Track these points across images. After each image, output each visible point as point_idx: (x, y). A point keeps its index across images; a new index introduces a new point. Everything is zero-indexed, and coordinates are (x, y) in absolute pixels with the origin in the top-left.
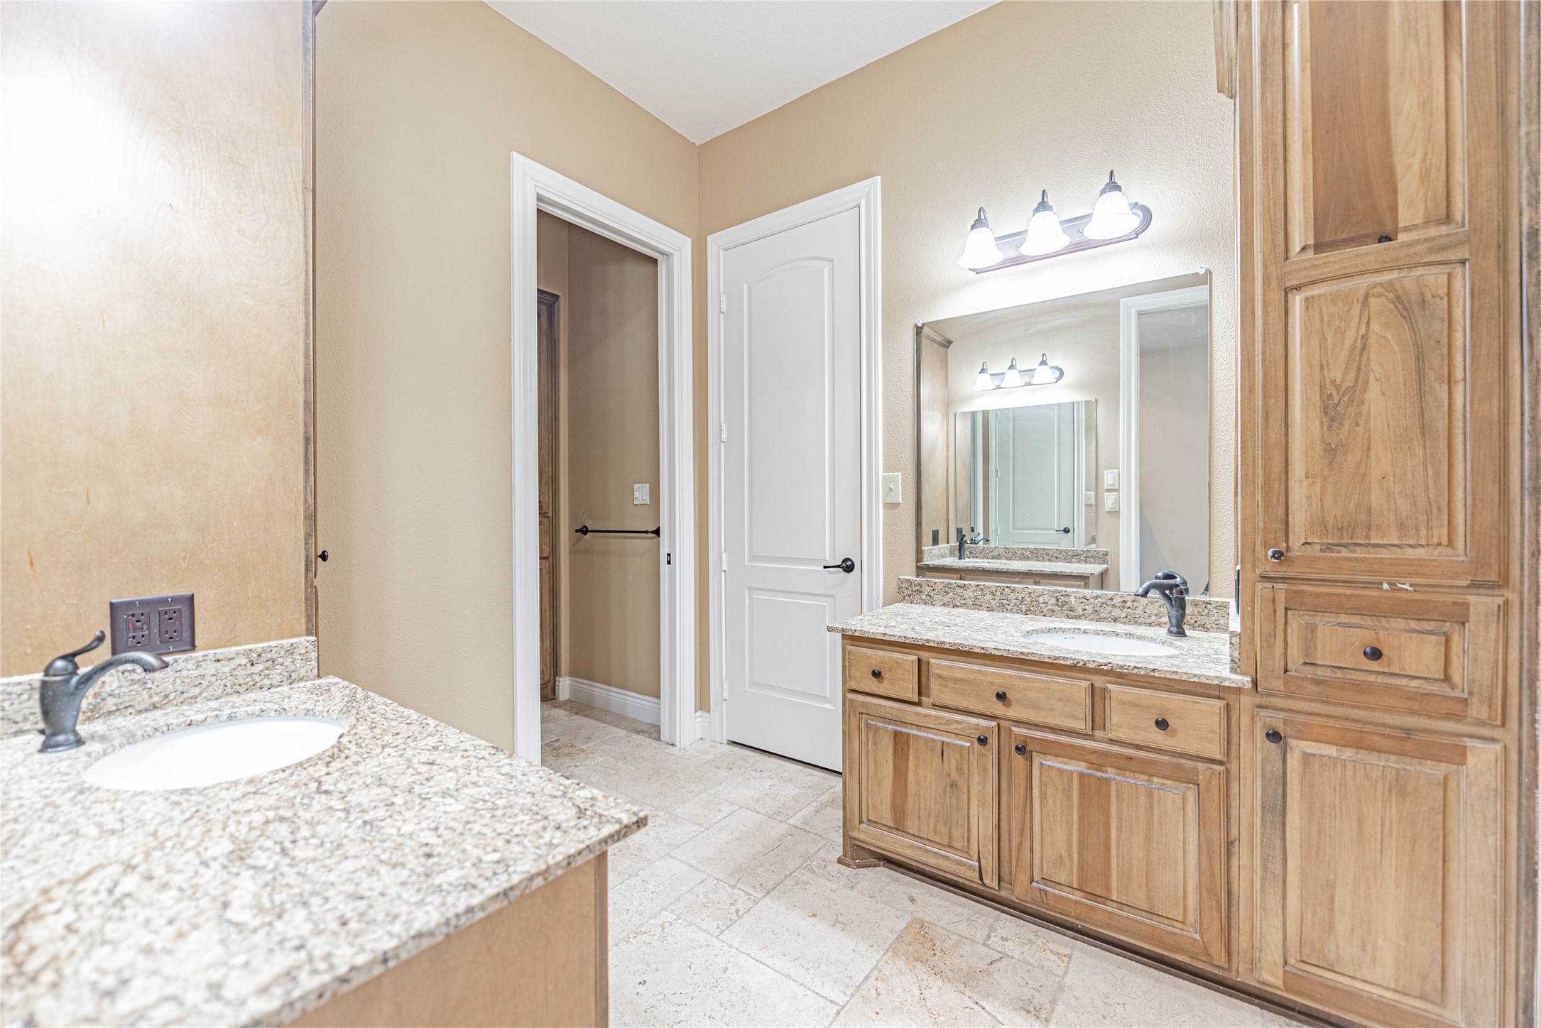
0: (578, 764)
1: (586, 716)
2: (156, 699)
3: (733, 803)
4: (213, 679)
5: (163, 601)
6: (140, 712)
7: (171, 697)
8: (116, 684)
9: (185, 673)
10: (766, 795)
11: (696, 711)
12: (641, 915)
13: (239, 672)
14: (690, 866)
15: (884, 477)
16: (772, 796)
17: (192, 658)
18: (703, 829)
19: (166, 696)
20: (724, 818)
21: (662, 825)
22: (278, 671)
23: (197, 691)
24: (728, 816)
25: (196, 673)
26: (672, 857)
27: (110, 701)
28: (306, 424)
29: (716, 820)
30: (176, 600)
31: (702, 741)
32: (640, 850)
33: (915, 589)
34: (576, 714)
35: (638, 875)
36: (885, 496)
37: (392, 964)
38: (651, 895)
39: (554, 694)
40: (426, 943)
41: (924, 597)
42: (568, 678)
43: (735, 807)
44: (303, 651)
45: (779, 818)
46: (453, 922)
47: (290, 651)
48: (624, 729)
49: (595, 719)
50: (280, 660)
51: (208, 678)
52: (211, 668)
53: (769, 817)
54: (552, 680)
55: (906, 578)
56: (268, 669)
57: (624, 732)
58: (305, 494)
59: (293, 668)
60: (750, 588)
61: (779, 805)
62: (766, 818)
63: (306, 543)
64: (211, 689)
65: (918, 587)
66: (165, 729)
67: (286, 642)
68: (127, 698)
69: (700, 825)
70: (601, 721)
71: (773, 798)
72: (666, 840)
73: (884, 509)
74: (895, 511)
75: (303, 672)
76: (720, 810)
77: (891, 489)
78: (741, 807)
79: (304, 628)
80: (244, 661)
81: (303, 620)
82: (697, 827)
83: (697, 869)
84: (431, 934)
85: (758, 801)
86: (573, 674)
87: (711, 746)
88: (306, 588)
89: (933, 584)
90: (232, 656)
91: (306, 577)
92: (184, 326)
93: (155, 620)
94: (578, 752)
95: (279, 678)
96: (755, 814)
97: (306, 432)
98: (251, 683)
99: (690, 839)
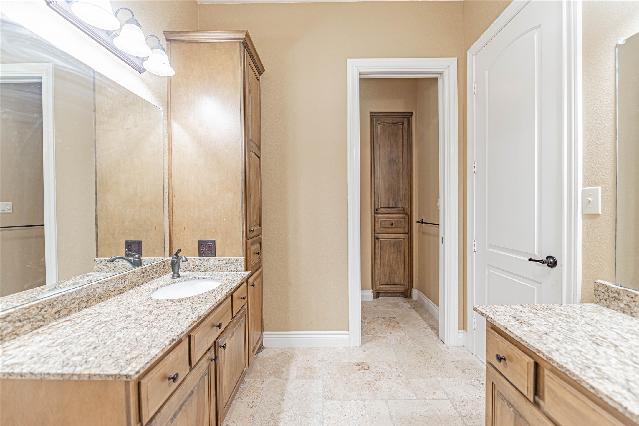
0: (392, 332)
1: (417, 311)
2: (206, 269)
3: (445, 394)
4: (218, 266)
5: (208, 242)
6: (202, 272)
7: (209, 269)
8: (198, 263)
9: (211, 263)
10: (472, 401)
11: (459, 329)
12: (347, 422)
13: (224, 265)
14: (390, 414)
15: (583, 191)
16: (475, 404)
17: (213, 259)
18: (415, 398)
19: (208, 269)
20: (433, 399)
21: (398, 383)
22: (233, 267)
23: (214, 268)
24: (435, 399)
25: (214, 263)
26: (387, 403)
27: (197, 267)
28: (242, 187)
29: (427, 398)
30: (211, 241)
31: (462, 348)
32: (377, 389)
33: (611, 295)
34: (414, 308)
35: (365, 401)
36: (584, 207)
37: (23, 378)
38: (360, 416)
39: (411, 296)
40: (34, 377)
41: (622, 305)
42: (417, 290)
43: (445, 397)
44: (240, 262)
45: (466, 421)
46: (43, 375)
47: (237, 261)
48: (427, 324)
49: (419, 314)
50: (234, 263)
51: (217, 265)
52: (217, 263)
53: (460, 416)
54: (410, 289)
55: (603, 282)
56: (231, 266)
57: (427, 325)
58: (242, 210)
59: (237, 267)
60: (488, 265)
61: (475, 413)
62: (458, 415)
63: (242, 226)
64: (217, 269)
65: (616, 295)
66: (198, 278)
67: (235, 258)
68: (200, 267)
69: (417, 395)
70: (421, 316)
71: (474, 406)
72: (393, 392)
73: (583, 218)
74: (594, 221)
75: (240, 268)
76: (434, 393)
77: (590, 202)
78: (449, 399)
79: (242, 254)
80: (225, 262)
81: (242, 252)
82: (414, 395)
83: (392, 419)
84: (35, 375)
85: (463, 401)
86: (419, 289)
87: (465, 353)
88: (243, 241)
89: (633, 296)
90: (222, 260)
91: (243, 237)
92: (212, 162)
93: (207, 246)
94: (397, 327)
95: (233, 269)
96: (453, 408)
97: (242, 190)
98: (227, 269)
99: (404, 400)
